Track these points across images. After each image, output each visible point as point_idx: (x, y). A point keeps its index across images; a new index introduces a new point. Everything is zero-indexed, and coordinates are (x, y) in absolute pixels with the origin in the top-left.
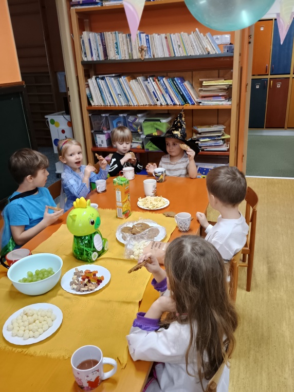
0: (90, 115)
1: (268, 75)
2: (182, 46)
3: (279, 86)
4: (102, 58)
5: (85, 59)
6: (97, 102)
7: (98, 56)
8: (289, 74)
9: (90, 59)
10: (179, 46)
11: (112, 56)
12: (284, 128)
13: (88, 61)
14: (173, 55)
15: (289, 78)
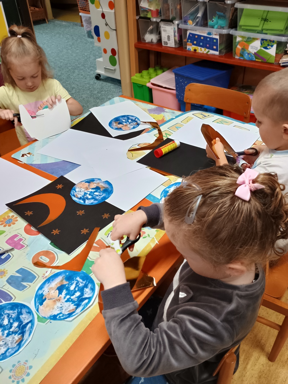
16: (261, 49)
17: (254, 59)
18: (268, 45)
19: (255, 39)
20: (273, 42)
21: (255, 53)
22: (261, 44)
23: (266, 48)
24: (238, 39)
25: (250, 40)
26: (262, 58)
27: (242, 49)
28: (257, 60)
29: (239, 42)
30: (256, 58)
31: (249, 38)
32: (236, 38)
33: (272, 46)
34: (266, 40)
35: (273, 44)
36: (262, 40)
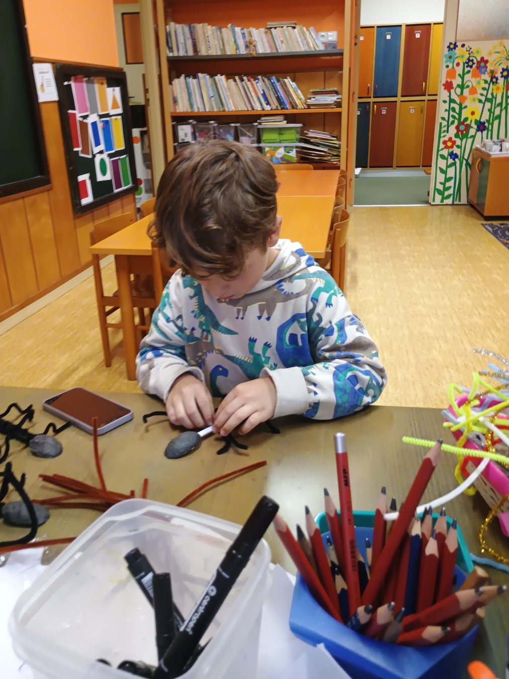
0: (174, 123)
1: (370, 97)
2: (285, 41)
3: (384, 112)
4: (191, 53)
5: (171, 55)
6: (183, 107)
7: (186, 51)
8: (396, 96)
9: (176, 54)
10: (282, 42)
11: (203, 52)
12: (392, 167)
13: (173, 57)
14: (275, 51)
15: (396, 102)
16: (285, 154)
17: (281, 162)
18: (290, 150)
19: (280, 147)
20: (293, 147)
21: (281, 158)
22: (285, 150)
23: (288, 153)
24: (267, 149)
25: (276, 148)
26: (286, 160)
27: (271, 156)
28: (283, 162)
29: (267, 152)
30: (282, 161)
31: (275, 147)
32: (265, 149)
33: (292, 150)
34: (288, 147)
35: (292, 149)
36: (285, 147)
